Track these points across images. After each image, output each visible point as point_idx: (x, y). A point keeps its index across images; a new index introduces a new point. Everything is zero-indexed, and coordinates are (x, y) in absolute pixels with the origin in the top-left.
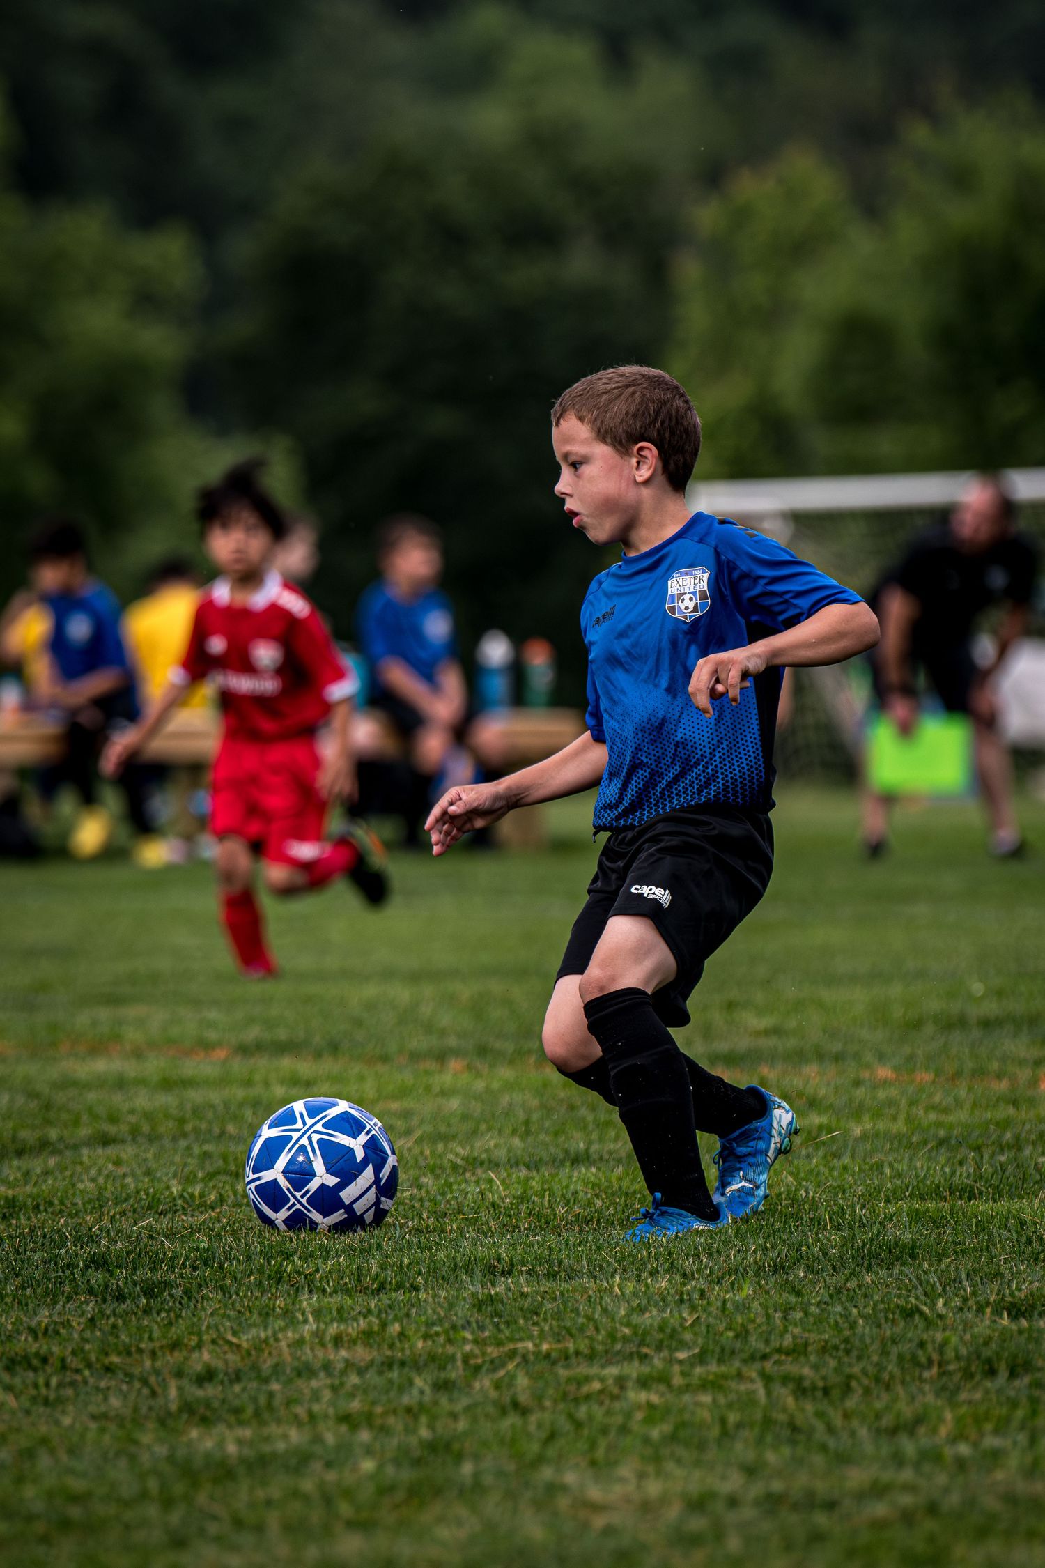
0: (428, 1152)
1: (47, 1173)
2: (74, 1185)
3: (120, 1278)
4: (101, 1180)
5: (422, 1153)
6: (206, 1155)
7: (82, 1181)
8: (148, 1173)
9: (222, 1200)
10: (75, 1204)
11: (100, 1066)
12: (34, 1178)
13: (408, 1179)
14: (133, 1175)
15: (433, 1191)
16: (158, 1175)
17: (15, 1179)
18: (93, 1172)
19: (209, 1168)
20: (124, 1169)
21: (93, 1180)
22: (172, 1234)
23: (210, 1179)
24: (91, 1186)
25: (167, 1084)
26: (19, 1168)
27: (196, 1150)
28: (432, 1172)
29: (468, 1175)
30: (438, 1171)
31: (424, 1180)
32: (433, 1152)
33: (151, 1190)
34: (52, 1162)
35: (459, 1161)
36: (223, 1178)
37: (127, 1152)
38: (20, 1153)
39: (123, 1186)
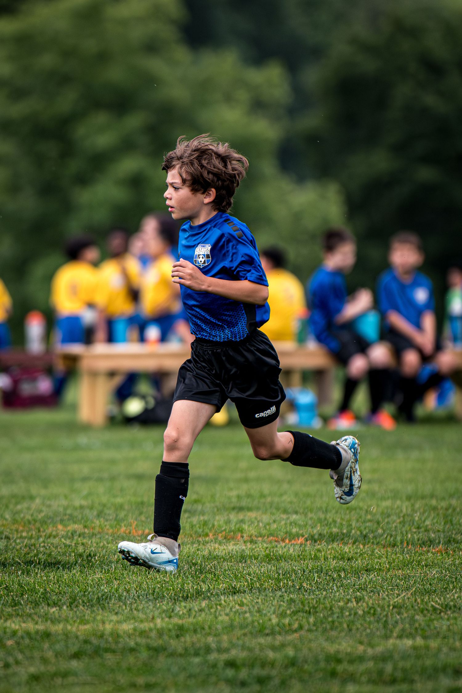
0: (419, 600)
1: (201, 610)
2: (216, 618)
3: (243, 674)
4: (232, 614)
5: (416, 600)
6: (292, 601)
7: (221, 615)
8: (259, 611)
9: (301, 627)
10: (216, 629)
11: (231, 547)
12: (194, 613)
13: (408, 616)
14: (250, 612)
15: (423, 624)
16: (264, 612)
17: (183, 613)
18: (228, 610)
19: (293, 608)
20: (245, 608)
21: (227, 615)
22: (274, 648)
23: (294, 615)
24: (227, 618)
25: (269, 558)
26: (185, 607)
27: (286, 598)
28: (422, 612)
29: (442, 614)
30: (425, 612)
31: (417, 617)
32: (422, 600)
33: (261, 621)
34: (204, 604)
35: (437, 606)
36: (301, 614)
37: (247, 598)
38: (186, 598)
39: (245, 619)
